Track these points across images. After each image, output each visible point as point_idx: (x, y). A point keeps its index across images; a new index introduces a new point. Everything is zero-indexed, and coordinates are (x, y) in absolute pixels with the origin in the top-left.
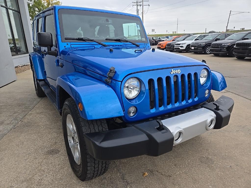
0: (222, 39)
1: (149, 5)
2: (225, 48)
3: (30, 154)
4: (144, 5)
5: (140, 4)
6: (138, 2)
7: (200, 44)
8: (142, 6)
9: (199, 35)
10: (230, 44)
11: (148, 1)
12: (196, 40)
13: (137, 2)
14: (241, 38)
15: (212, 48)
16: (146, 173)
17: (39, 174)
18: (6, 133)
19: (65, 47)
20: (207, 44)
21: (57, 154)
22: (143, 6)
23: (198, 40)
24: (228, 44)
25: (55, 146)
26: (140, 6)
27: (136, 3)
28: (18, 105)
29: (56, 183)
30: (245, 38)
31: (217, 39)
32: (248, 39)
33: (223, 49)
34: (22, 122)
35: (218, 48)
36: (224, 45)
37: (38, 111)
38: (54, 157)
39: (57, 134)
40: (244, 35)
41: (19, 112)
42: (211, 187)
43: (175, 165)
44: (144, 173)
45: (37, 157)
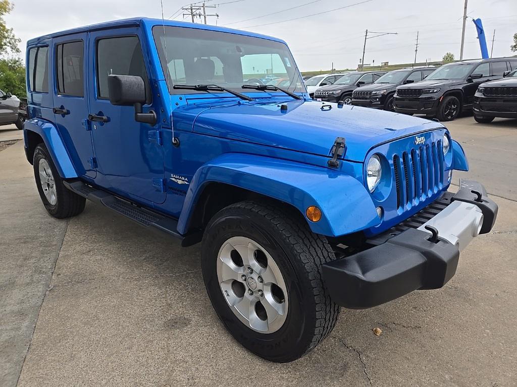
0: (368, 84)
1: (218, 16)
2: (378, 100)
3: (131, 335)
4: (208, 15)
5: (198, 12)
6: (193, 8)
7: (331, 92)
8: (202, 17)
9: (326, 76)
10: (385, 91)
11: (215, 7)
12: (321, 85)
13: (191, 7)
14: (401, 80)
15: (355, 99)
16: (378, 329)
17: (179, 369)
18: (40, 303)
19: (177, 104)
20: (344, 92)
21: (187, 325)
22: (205, 18)
23: (326, 84)
24: (382, 92)
25: (173, 311)
26: (198, 16)
27: (190, 10)
28: (22, 241)
29: (227, 377)
30: (408, 79)
31: (359, 82)
32: (412, 82)
33: (375, 100)
34: (60, 276)
35: (366, 99)
36: (375, 94)
37: (78, 248)
38: (186, 332)
39: (160, 288)
40: (406, 74)
41: (33, 255)
42: (488, 331)
43: (415, 308)
44: (375, 330)
45: (150, 338)
